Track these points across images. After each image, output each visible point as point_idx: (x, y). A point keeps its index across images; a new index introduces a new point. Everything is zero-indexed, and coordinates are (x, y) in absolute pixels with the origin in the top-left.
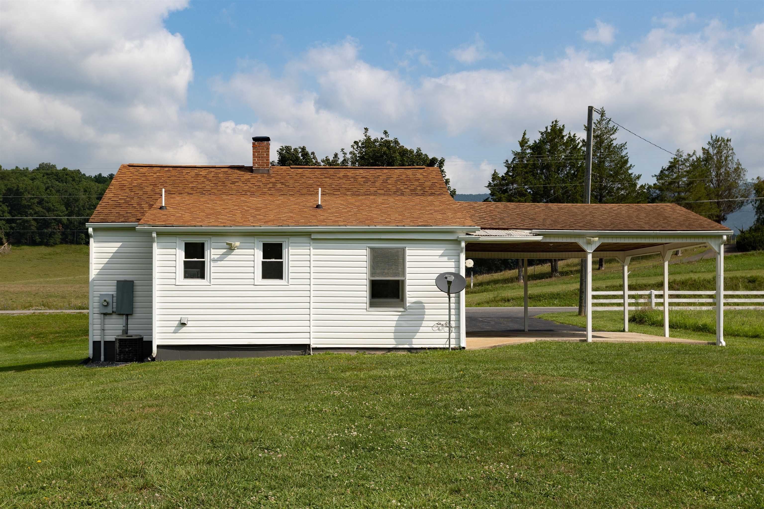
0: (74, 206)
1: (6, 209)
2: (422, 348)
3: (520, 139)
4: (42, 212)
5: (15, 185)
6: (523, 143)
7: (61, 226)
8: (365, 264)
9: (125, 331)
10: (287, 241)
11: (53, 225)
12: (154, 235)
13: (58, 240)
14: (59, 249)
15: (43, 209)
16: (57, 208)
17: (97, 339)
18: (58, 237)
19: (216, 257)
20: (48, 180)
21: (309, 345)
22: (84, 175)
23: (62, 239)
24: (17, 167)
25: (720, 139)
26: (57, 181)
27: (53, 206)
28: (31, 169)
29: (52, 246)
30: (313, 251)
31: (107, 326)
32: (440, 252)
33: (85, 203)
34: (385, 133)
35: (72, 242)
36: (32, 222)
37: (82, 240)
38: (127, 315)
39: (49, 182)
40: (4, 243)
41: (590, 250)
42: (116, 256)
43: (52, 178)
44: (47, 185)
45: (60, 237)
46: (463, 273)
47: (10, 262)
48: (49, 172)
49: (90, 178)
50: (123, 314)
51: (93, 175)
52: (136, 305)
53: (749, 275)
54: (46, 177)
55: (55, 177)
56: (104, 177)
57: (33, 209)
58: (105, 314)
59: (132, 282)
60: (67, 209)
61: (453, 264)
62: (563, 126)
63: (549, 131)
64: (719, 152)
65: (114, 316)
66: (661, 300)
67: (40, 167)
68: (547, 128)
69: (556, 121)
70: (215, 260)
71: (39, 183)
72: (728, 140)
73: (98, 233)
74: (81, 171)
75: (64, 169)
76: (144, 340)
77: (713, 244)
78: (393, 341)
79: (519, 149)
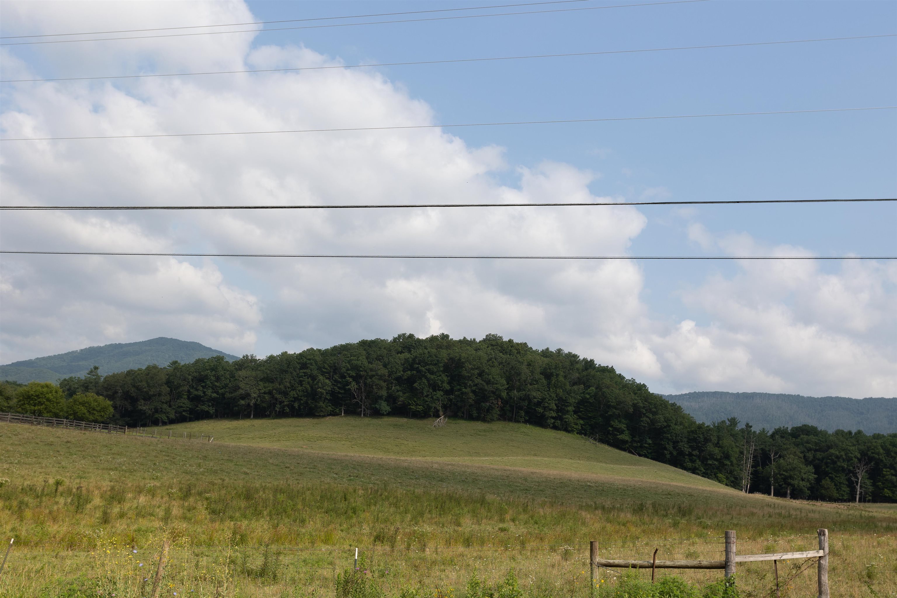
0: (516, 380)
1: (445, 379)
4: (481, 384)
5: (457, 355)
7: (500, 400)
11: (492, 400)
13: (496, 416)
14: (498, 426)
15: (483, 381)
16: (497, 381)
18: (496, 412)
20: (492, 351)
22: (531, 348)
23: (500, 415)
24: (465, 338)
26: (501, 352)
27: (493, 378)
28: (478, 340)
29: (488, 422)
33: (527, 378)
35: (510, 420)
36: (470, 394)
37: (521, 417)
39: (493, 353)
40: (441, 415)
43: (496, 350)
44: (491, 356)
45: (499, 413)
47: (442, 436)
48: (494, 343)
49: (536, 352)
51: (540, 350)
54: (490, 348)
55: (500, 348)
56: (551, 352)
57: (473, 381)
60: (508, 384)
67: (486, 338)
71: (482, 354)
74: (528, 344)
75: (510, 341)
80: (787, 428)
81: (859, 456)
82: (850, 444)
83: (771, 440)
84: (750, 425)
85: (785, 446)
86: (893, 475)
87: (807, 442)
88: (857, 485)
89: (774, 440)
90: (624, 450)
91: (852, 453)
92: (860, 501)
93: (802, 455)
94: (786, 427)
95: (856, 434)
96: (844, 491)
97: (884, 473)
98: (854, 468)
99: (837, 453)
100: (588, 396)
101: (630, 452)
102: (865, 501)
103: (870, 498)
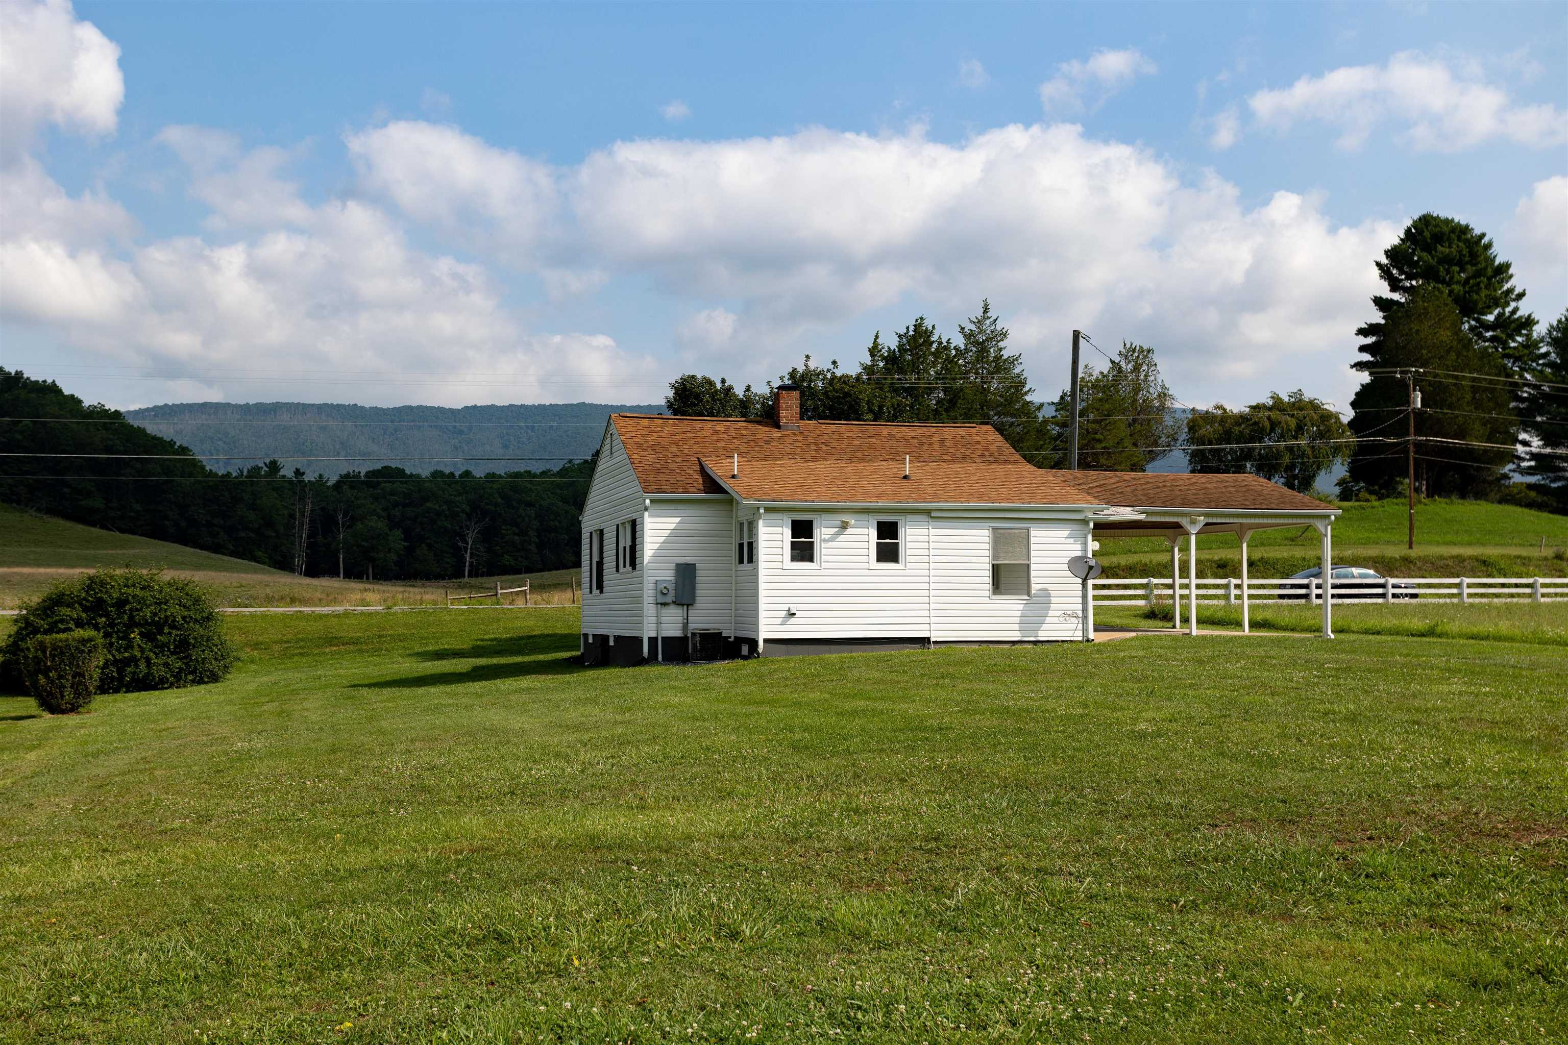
2: (1048, 641)
3: (870, 346)
6: (874, 351)
8: (987, 546)
9: (685, 625)
10: (903, 518)
12: (762, 511)
17: (653, 634)
19: (827, 537)
21: (929, 639)
25: (1138, 348)
30: (932, 531)
31: (664, 619)
32: (1066, 533)
34: (834, 362)
38: (688, 605)
41: (1194, 530)
42: (674, 534)
46: (1090, 555)
50: (683, 605)
52: (698, 592)
53: (1216, 558)
58: (664, 604)
59: (694, 565)
61: (1079, 547)
62: (933, 327)
63: (911, 333)
64: (1137, 369)
65: (672, 607)
66: (1186, 592)
68: (908, 328)
69: (921, 318)
70: (826, 541)
72: (1149, 351)
73: (656, 506)
76: (724, 635)
77: (1319, 525)
78: (1018, 634)
79: (868, 360)
80: (360, 473)
81: (468, 509)
82: (455, 493)
83: (335, 493)
84: (302, 471)
85: (359, 502)
86: (515, 534)
87: (392, 494)
88: (466, 552)
89: (339, 493)
90: (93, 525)
91: (458, 507)
92: (470, 576)
93: (384, 514)
94: (357, 471)
95: (461, 476)
96: (448, 563)
97: (503, 531)
98: (461, 528)
99: (437, 507)
100: (19, 437)
101: (103, 527)
102: (477, 576)
103: (485, 570)
